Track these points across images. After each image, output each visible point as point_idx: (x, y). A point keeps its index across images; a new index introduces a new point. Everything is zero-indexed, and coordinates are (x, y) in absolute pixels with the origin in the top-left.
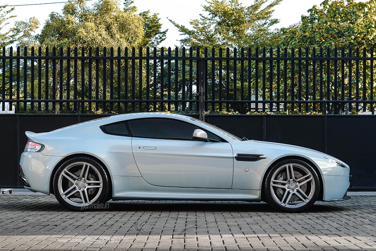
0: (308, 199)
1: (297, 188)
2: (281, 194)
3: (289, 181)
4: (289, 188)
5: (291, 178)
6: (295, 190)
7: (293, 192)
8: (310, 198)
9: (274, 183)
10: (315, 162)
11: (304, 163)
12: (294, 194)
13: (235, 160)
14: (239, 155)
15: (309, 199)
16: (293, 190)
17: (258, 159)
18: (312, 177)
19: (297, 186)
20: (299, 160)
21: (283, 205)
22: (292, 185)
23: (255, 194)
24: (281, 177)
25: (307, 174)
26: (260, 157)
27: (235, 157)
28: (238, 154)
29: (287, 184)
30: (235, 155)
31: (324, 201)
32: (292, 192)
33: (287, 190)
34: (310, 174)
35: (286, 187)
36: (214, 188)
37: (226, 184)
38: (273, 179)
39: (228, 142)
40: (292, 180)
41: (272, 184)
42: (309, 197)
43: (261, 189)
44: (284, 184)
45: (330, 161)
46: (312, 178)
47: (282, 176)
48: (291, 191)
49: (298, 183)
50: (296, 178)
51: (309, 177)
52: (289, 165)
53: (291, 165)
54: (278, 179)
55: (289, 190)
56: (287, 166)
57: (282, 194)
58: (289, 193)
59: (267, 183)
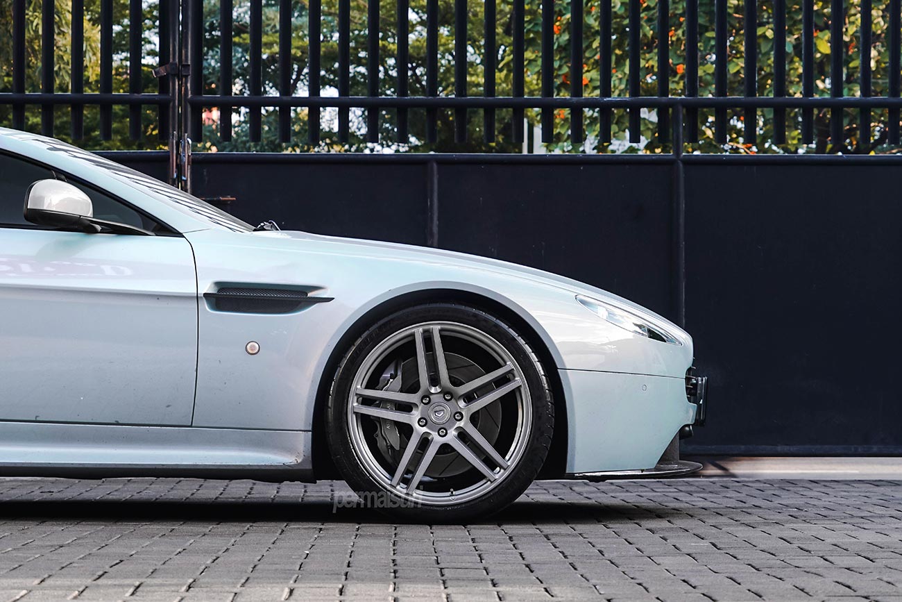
0: (501, 467)
1: (461, 424)
2: (391, 446)
3: (427, 395)
4: (424, 421)
5: (434, 381)
6: (453, 433)
7: (444, 440)
8: (509, 463)
9: (367, 401)
10: (534, 314)
11: (486, 320)
12: (445, 448)
13: (205, 306)
14: (222, 286)
15: (505, 469)
16: (443, 431)
17: (300, 302)
18: (520, 376)
19: (458, 415)
20: (468, 309)
21: (401, 490)
22: (437, 409)
23: (289, 450)
24: (393, 377)
25: (500, 366)
26: (310, 295)
27: (205, 295)
28: (217, 284)
29: (416, 405)
30: (207, 287)
31: (572, 476)
32: (437, 440)
33: (420, 430)
34: (511, 364)
35: (413, 418)
36: (118, 424)
37: (168, 406)
38: (358, 386)
39: (180, 235)
40: (439, 390)
41: (355, 404)
42: (507, 458)
43: (311, 429)
44: (407, 408)
45: (602, 312)
46: (519, 380)
47: (399, 373)
48: (434, 435)
49: (462, 404)
50: (456, 382)
51: (510, 376)
52: (426, 327)
53: (436, 328)
54: (380, 385)
55: (425, 429)
56: (418, 330)
57: (397, 448)
58: (425, 442)
59: (335, 400)
